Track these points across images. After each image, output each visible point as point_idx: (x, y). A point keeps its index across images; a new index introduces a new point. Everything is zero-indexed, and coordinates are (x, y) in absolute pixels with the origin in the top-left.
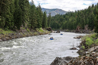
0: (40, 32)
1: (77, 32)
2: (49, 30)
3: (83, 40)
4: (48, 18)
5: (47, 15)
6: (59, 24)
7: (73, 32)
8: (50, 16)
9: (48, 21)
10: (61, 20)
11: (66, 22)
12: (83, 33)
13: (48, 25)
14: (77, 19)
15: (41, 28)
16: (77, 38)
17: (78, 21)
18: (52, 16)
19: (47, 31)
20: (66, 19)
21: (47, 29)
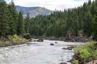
0: (14, 40)
1: (68, 40)
2: (27, 37)
3: (77, 52)
4: (25, 20)
6: (42, 29)
7: (62, 40)
8: (28, 18)
9: (26, 25)
10: (45, 23)
11: (51, 25)
12: (76, 41)
13: (26, 31)
14: (67, 22)
15: (15, 36)
16: (68, 49)
17: (69, 24)
18: (31, 17)
19: (24, 40)
20: (52, 21)
21: (25, 37)
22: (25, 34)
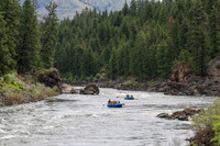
1: (175, 89)
2: (50, 81)
3: (203, 126)
4: (44, 26)
5: (41, 14)
6: (94, 55)
7: (157, 89)
8: (51, 20)
9: (45, 41)
10: (104, 36)
11: (124, 43)
12: (202, 92)
13: (46, 59)
14: (174, 33)
15: (12, 75)
16: (176, 116)
18: (61, 16)
19: (39, 88)
20: (125, 30)
21: (42, 79)
22: (43, 71)
